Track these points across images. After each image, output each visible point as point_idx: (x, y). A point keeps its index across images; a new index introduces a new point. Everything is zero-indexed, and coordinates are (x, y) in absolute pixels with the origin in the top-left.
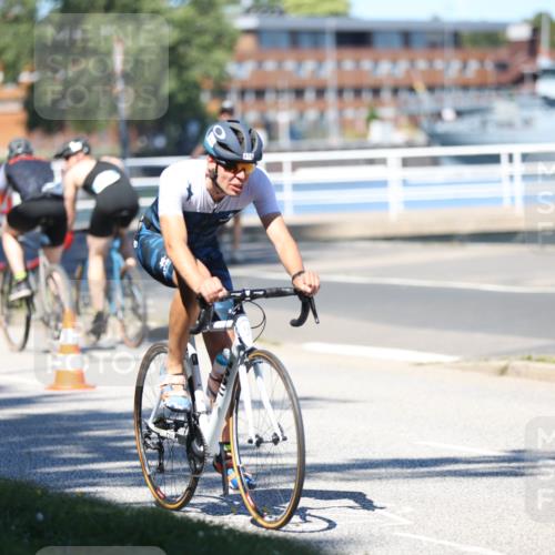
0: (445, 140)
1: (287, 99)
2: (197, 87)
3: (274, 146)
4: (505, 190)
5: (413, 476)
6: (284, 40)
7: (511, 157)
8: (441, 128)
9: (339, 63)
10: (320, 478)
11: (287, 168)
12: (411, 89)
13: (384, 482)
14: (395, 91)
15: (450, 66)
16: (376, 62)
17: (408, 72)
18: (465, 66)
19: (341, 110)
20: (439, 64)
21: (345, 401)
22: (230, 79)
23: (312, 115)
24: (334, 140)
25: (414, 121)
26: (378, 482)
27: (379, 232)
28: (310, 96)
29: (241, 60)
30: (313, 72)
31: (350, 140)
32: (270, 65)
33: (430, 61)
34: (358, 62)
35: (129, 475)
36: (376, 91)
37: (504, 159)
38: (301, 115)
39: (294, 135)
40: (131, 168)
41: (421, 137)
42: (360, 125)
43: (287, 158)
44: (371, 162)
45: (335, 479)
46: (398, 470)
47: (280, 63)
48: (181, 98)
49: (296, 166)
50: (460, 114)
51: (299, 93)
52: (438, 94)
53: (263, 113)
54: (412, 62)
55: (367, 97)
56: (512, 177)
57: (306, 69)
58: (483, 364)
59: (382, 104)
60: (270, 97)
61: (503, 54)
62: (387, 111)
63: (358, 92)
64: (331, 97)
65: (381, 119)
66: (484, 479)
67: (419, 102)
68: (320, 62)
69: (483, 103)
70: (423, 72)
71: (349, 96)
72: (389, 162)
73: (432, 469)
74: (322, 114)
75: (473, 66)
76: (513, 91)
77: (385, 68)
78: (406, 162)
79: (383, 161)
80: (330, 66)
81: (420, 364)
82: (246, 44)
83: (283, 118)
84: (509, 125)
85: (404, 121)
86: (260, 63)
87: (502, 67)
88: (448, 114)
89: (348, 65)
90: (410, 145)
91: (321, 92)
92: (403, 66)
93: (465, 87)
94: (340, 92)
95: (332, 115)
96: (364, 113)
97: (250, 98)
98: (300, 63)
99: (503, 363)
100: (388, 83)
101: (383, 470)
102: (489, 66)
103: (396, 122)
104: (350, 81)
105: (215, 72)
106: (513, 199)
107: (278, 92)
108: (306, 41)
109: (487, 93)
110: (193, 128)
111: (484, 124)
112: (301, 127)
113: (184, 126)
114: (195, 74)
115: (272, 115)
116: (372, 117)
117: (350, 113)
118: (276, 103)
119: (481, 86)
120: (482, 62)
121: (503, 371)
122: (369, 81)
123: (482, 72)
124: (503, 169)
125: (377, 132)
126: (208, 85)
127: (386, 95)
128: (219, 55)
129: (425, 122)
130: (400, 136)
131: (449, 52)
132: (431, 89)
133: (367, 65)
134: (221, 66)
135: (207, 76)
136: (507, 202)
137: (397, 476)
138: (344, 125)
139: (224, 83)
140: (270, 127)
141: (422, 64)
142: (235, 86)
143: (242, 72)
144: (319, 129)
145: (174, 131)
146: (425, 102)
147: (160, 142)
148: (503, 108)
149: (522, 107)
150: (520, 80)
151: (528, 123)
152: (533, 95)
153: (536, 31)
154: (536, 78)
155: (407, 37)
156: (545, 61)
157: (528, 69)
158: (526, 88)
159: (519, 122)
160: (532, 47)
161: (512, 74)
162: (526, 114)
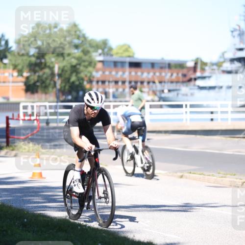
0: (164, 100)
1: (113, 83)
2: (83, 79)
3: (108, 100)
4: (184, 116)
5: (150, 211)
6: (112, 64)
7: (186, 106)
8: (163, 95)
9: (130, 73)
10: (119, 210)
11: (112, 107)
12: (154, 82)
14: (149, 83)
15: (167, 75)
16: (142, 73)
17: (153, 76)
18: (172, 75)
20: (163, 74)
21: (129, 185)
22: (93, 77)
23: (120, 90)
24: (128, 98)
25: (154, 93)
28: (120, 83)
29: (97, 71)
30: (121, 76)
32: (107, 73)
33: (161, 73)
34: (136, 73)
35: (56, 207)
36: (142, 83)
37: (184, 106)
38: (117, 90)
39: (114, 96)
40: (60, 106)
41: (156, 98)
43: (112, 104)
45: (125, 211)
46: (145, 209)
47: (110, 72)
48: (77, 83)
50: (169, 91)
51: (116, 82)
52: (163, 84)
53: (104, 89)
54: (154, 74)
56: (186, 112)
57: (119, 74)
58: (175, 174)
59: (144, 87)
60: (107, 83)
61: (185, 71)
62: (146, 90)
63: (136, 83)
64: (127, 84)
65: (144, 92)
66: (174, 212)
67: (156, 86)
68: (124, 73)
69: (178, 88)
70: (157, 77)
73: (157, 209)
74: (124, 90)
75: (175, 75)
76: (188, 83)
77: (145, 75)
78: (151, 107)
80: (127, 74)
82: (99, 65)
83: (111, 90)
84: (187, 95)
85: (151, 92)
86: (104, 72)
87: (184, 75)
88: (166, 91)
89: (133, 73)
90: (153, 101)
91: (124, 82)
92: (151, 74)
93: (172, 82)
94: (130, 82)
95: (127, 90)
97: (100, 83)
98: (117, 73)
99: (181, 174)
100: (146, 80)
101: (140, 209)
102: (180, 75)
103: (148, 93)
104: (133, 79)
105: (89, 75)
106: (186, 120)
107: (109, 82)
108: (119, 65)
109: (179, 84)
110: (81, 93)
111: (178, 94)
112: (116, 94)
113: (78, 93)
114: (82, 75)
115: (107, 90)
118: (109, 85)
119: (177, 82)
120: (178, 74)
121: (181, 177)
122: (140, 79)
123: (177, 77)
124: (183, 110)
126: (86, 79)
127: (145, 84)
128: (90, 69)
129: (158, 93)
130: (149, 98)
131: (167, 70)
132: (160, 82)
133: (139, 73)
134: (91, 73)
135: (86, 76)
136: (184, 121)
137: (145, 211)
139: (92, 78)
140: (106, 94)
141: (158, 74)
142: (95, 80)
143: (98, 75)
144: (123, 95)
145: (74, 94)
146: (159, 87)
147: (70, 97)
148: (184, 89)
149: (191, 89)
150: (190, 80)
151: (192, 94)
152: (195, 85)
153: (196, 64)
154: (195, 79)
155: (153, 65)
156: (198, 74)
157: (193, 76)
158: (192, 83)
159: (189, 94)
160: (195, 69)
161: (188, 78)
162: (192, 91)
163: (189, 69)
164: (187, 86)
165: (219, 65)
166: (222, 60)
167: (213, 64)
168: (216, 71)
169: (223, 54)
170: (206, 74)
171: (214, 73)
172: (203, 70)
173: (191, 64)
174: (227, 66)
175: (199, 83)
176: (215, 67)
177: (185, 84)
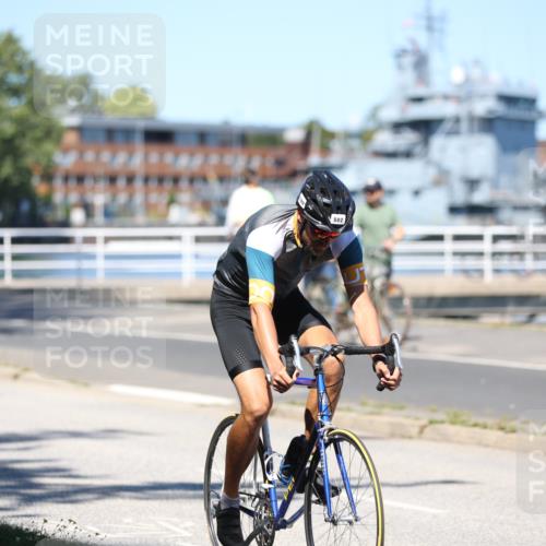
1: (102, 185)
2: (28, 172)
3: (91, 222)
6: (102, 137)
9: (146, 156)
10: (118, 496)
11: (100, 241)
12: (205, 179)
13: (170, 502)
14: (192, 180)
15: (237, 161)
16: (177, 155)
17: (202, 166)
18: (249, 162)
19: (147, 194)
20: (228, 159)
21: (141, 434)
23: (122, 198)
24: (140, 218)
25: (206, 205)
26: (165, 501)
27: (174, 295)
28: (121, 183)
29: (66, 150)
30: (126, 164)
31: (153, 219)
32: (90, 156)
33: (222, 156)
34: (161, 156)
36: (176, 180)
38: (114, 196)
39: (108, 214)
41: (211, 219)
42: (162, 208)
43: (100, 233)
44: (170, 238)
45: (131, 498)
47: (98, 154)
48: (16, 181)
49: (107, 240)
51: (112, 179)
53: (82, 195)
54: (206, 157)
55: (168, 185)
57: (119, 160)
59: (181, 190)
60: (88, 183)
61: (281, 152)
62: (185, 197)
63: (161, 180)
64: (139, 184)
65: (180, 204)
67: (210, 190)
68: (131, 154)
70: (214, 166)
71: (153, 184)
72: (183, 239)
74: (131, 198)
75: (257, 162)
77: (184, 162)
78: (198, 239)
79: (178, 238)
80: (138, 158)
81: (203, 406)
82: (71, 138)
83: (99, 199)
85: (198, 205)
86: (81, 153)
87: (280, 163)
89: (154, 158)
90: (202, 224)
91: (130, 179)
92: (199, 159)
94: (146, 180)
95: (139, 199)
96: (165, 199)
97: (72, 182)
98: (114, 155)
100: (186, 174)
101: (170, 492)
102: (270, 162)
103: (191, 207)
104: (155, 171)
105: (44, 161)
107: (96, 178)
108: (119, 137)
110: (25, 206)
112: (114, 208)
113: (17, 205)
114: (29, 161)
115: (89, 198)
116: (172, 201)
117: (154, 197)
118: (94, 187)
119: (263, 180)
120: (264, 158)
122: (170, 171)
123: (263, 166)
125: (176, 214)
127: (184, 184)
128: (48, 146)
129: (215, 207)
130: (194, 217)
131: (237, 149)
132: (222, 179)
133: (169, 157)
134: (49, 156)
135: (38, 163)
137: (181, 497)
138: (148, 207)
139: (51, 170)
140: (88, 209)
141: (214, 159)
142: (60, 173)
143: (66, 161)
144: (128, 210)
145: (9, 207)
146: (215, 189)
150: (293, 175)
153: (309, 134)
155: (203, 137)
156: (314, 159)
157: (301, 165)
160: (305, 147)
161: (287, 169)
163: (291, 146)
164: (287, 187)
165: (364, 136)
166: (371, 125)
167: (349, 136)
168: (358, 153)
169: (375, 111)
170: (334, 160)
171: (354, 158)
172: (325, 150)
173: (295, 136)
174: (385, 140)
176: (355, 143)
177: (283, 183)
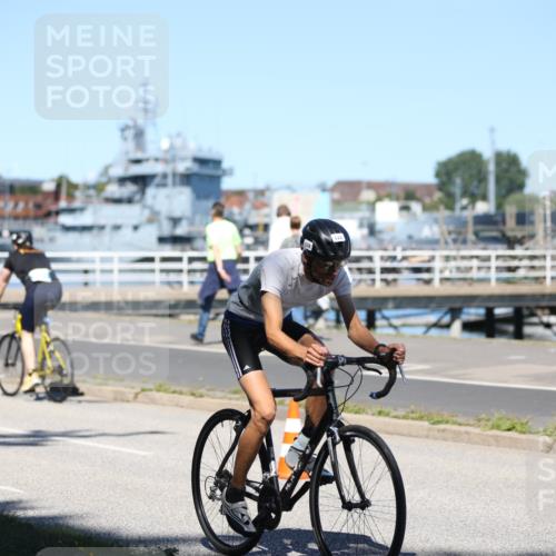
0: (4, 248)
8: (1, 241)
15: (7, 205)
18: (17, 205)
20: (1, 204)
52: (1, 221)
61: (39, 199)
69: (27, 228)
75: (21, 205)
76: (45, 220)
84: (42, 241)
87: (38, 206)
88: (6, 233)
93: (16, 218)
102: (31, 205)
109: (28, 222)
119: (26, 218)
120: (27, 204)
123: (26, 209)
131: (7, 196)
149: (49, 230)
150: (48, 215)
151: (52, 240)
152: (56, 223)
153: (59, 186)
154: (58, 213)
156: (63, 204)
157: (53, 208)
158: (52, 220)
159: (46, 239)
160: (56, 195)
161: (44, 210)
162: (51, 234)
163: (47, 194)
164: (42, 224)
165: (98, 188)
166: (104, 180)
167: (88, 187)
168: (94, 199)
169: (106, 169)
170: (77, 204)
171: (91, 203)
172: (71, 197)
173: (49, 187)
174: (113, 190)
175: (65, 219)
176: (92, 192)
177: (40, 221)
